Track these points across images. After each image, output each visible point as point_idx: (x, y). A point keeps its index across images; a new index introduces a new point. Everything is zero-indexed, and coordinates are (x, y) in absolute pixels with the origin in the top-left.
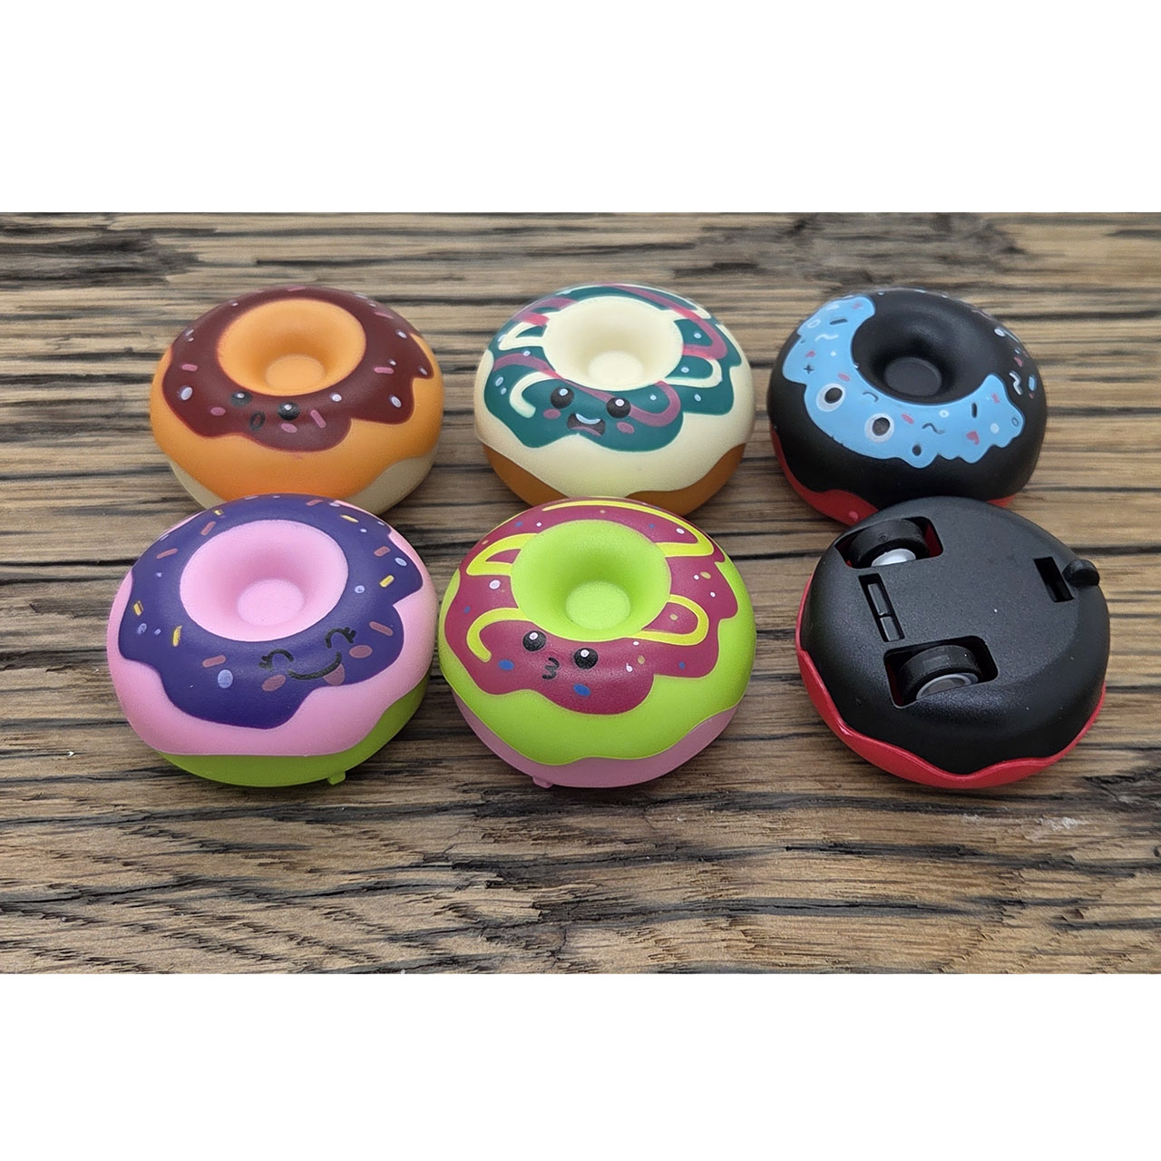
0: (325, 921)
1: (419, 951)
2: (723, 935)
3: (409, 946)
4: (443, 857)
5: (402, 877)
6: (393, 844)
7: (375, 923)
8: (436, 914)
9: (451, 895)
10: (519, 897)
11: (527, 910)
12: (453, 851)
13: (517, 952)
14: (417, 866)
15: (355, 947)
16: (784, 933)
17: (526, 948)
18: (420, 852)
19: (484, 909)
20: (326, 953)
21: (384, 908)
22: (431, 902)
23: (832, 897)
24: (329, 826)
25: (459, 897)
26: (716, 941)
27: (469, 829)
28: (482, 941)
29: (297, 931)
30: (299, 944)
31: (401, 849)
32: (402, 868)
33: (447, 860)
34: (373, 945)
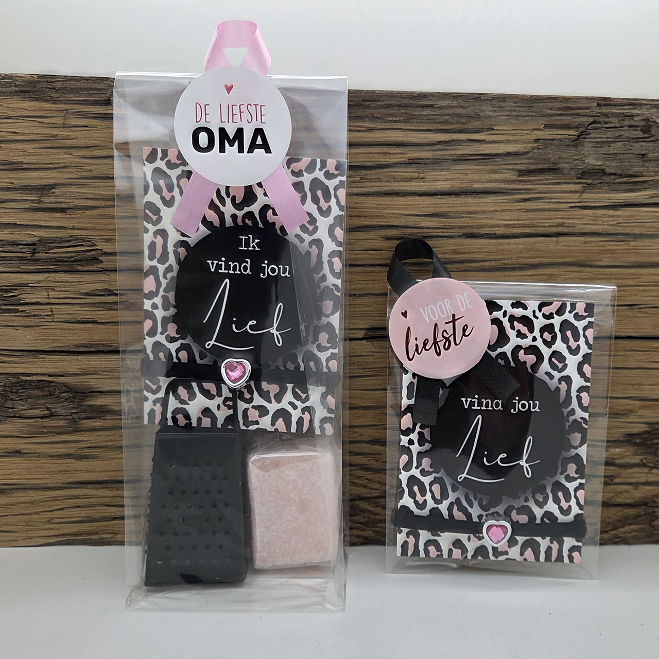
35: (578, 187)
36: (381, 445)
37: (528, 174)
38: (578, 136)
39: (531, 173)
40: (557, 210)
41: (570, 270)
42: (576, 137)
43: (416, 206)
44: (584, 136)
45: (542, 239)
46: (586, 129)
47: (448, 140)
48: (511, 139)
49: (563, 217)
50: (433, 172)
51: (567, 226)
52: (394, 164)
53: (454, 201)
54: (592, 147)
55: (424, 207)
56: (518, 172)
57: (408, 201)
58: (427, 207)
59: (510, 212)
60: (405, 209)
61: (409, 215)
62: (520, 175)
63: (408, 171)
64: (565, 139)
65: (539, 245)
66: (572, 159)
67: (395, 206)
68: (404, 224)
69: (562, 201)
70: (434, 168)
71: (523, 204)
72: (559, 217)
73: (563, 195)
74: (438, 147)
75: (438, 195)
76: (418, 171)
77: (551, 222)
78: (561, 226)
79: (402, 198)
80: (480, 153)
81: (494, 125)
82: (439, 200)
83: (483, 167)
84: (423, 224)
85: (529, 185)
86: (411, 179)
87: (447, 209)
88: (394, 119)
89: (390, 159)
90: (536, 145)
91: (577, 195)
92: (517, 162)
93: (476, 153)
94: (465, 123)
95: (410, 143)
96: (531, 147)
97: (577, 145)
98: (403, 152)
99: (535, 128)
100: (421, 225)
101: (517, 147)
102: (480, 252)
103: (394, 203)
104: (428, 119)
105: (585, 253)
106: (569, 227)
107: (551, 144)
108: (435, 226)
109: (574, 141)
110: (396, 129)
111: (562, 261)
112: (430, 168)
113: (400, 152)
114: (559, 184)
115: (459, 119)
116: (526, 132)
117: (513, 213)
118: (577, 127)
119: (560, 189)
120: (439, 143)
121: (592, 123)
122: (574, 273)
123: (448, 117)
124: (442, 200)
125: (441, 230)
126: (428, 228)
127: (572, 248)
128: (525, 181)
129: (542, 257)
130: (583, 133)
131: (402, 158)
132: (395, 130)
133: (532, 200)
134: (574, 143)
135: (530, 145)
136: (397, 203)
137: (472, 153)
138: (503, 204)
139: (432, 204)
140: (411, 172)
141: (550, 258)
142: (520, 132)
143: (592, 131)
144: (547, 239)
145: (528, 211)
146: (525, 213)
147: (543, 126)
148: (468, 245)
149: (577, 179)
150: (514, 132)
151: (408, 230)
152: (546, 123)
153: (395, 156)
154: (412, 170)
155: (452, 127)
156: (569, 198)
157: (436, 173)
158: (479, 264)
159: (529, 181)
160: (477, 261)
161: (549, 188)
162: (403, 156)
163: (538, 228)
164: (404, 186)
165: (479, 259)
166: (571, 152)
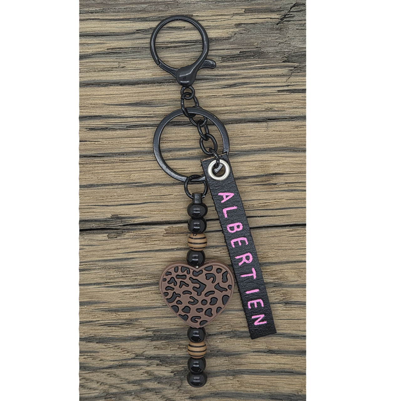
0: (107, 377)
1: (137, 387)
2: (232, 382)
3: (134, 385)
4: (142, 355)
5: (130, 362)
6: (125, 351)
7: (123, 378)
8: (141, 375)
9: (145, 368)
10: (167, 369)
11: (169, 373)
12: (145, 353)
13: (167, 387)
14: (134, 358)
15: (118, 385)
16: (250, 381)
17: (170, 386)
18: (134, 354)
19: (156, 373)
20: (109, 388)
21: (125, 372)
22: (139, 371)
23: (266, 369)
24: (104, 344)
25: (148, 369)
26: (229, 384)
27: (149, 345)
28: (156, 384)
29: (99, 380)
30: (100, 384)
31: (128, 352)
32: (129, 359)
33: (143, 356)
34: (123, 385)
35: (285, 71)
36: (97, 343)
37: (232, 59)
38: (281, 19)
39: (235, 59)
40: (264, 95)
41: (283, 155)
42: (280, 20)
43: (118, 96)
44: (288, 19)
45: (252, 124)
46: (289, 12)
47: (147, 29)
48: (211, 25)
49: (272, 101)
50: (133, 61)
51: (275, 111)
52: (93, 54)
53: (157, 89)
54: (297, 29)
55: (127, 96)
56: (221, 57)
57: (110, 91)
58: (130, 96)
59: (216, 99)
60: (107, 99)
61: (112, 105)
62: (224, 61)
63: (108, 60)
64: (268, 22)
65: (249, 131)
66: (277, 42)
67: (98, 96)
68: (107, 114)
69: (269, 85)
70: (134, 57)
71: (228, 89)
72: (268, 101)
73: (270, 79)
74: (137, 35)
75: (140, 84)
76: (119, 60)
77: (259, 108)
78: (270, 111)
79: (103, 88)
80: (181, 40)
81: (193, 11)
82: (142, 89)
83: (185, 54)
84: (127, 114)
85: (233, 70)
86: (111, 69)
87: (150, 98)
88: (91, 9)
89: (88, 49)
90: (237, 30)
91: (284, 79)
92: (220, 48)
93: (177, 40)
94: (163, 11)
95: (107, 33)
96: (233, 32)
97: (281, 28)
98: (102, 42)
99: (235, 12)
100: (125, 114)
101: (218, 33)
102: (188, 139)
103: (95, 93)
104: (124, 8)
105: (297, 137)
106: (278, 111)
107: (254, 28)
108: (139, 114)
109: (277, 24)
110: (93, 19)
111: (274, 147)
112: (130, 57)
113: (98, 42)
114: (264, 68)
115: (156, 7)
116: (227, 17)
117: (219, 99)
118: (279, 10)
119: (266, 73)
120: (138, 31)
121: (294, 6)
122: (288, 159)
123: (146, 6)
124: (145, 89)
125: (145, 119)
126: (132, 117)
127: (283, 133)
128: (229, 67)
129: (252, 143)
130: (286, 16)
131: (101, 48)
132: (91, 21)
133: (238, 86)
134: (278, 26)
135: (232, 30)
136: (99, 93)
137: (172, 40)
138: (208, 91)
139: (135, 93)
140: (110, 62)
141: (260, 144)
142: (220, 17)
143: (295, 13)
144: (257, 124)
145: (234, 96)
146: (232, 99)
147: (244, 10)
148: (176, 133)
149: (283, 62)
150: (215, 17)
151: (112, 120)
152: (246, 7)
153: (93, 47)
154: (112, 60)
155: (150, 15)
156: (276, 82)
157: (136, 62)
158: (188, 152)
159: (234, 66)
160: (185, 149)
161: (255, 72)
162: (101, 46)
163: (246, 114)
164: (104, 76)
165: (188, 147)
166: (275, 35)
